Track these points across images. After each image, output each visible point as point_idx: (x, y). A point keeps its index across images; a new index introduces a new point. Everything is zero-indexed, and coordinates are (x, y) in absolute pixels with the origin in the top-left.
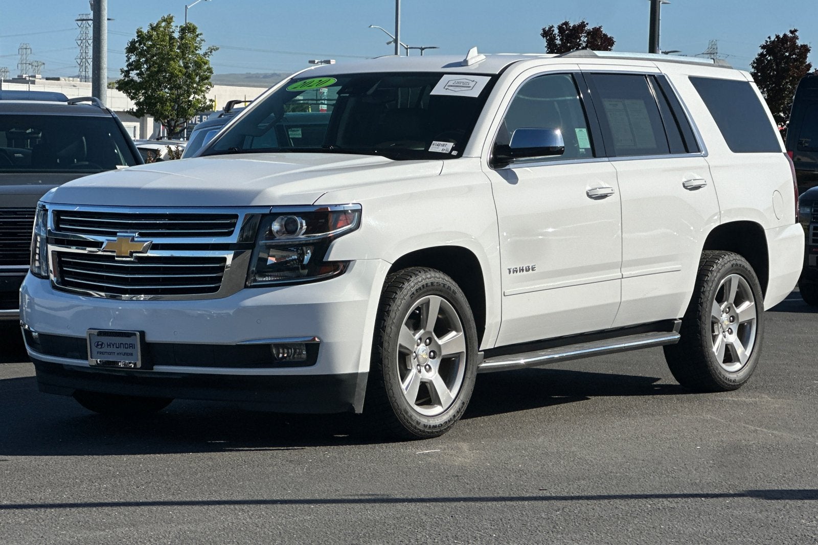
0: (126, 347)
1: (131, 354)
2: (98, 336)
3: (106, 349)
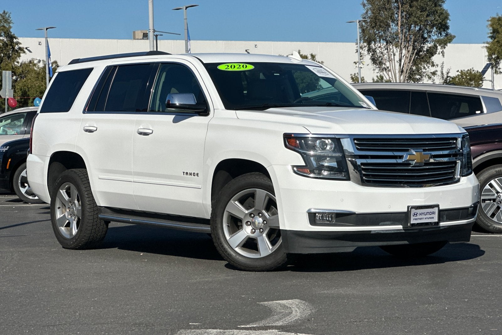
0: (431, 214)
1: (433, 218)
2: (416, 209)
3: (419, 217)
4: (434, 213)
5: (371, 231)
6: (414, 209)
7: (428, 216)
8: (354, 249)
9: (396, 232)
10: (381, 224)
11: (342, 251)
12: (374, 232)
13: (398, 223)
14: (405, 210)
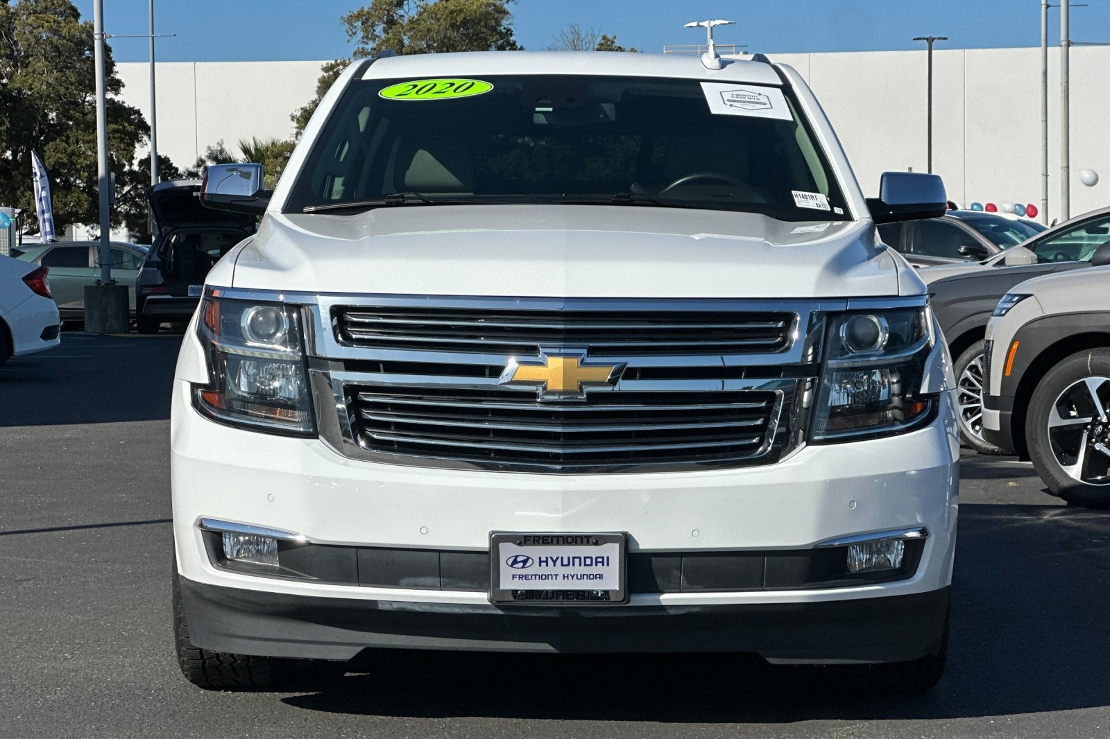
0: (589, 563)
1: (601, 577)
2: (520, 544)
3: (533, 569)
4: (603, 561)
5: (375, 602)
6: (511, 544)
7: (578, 569)
8: (354, 654)
9: (470, 611)
10: (404, 581)
11: (316, 657)
12: (387, 607)
13: (467, 585)
14: (484, 544)
